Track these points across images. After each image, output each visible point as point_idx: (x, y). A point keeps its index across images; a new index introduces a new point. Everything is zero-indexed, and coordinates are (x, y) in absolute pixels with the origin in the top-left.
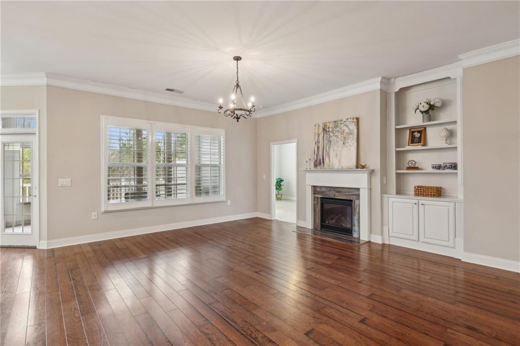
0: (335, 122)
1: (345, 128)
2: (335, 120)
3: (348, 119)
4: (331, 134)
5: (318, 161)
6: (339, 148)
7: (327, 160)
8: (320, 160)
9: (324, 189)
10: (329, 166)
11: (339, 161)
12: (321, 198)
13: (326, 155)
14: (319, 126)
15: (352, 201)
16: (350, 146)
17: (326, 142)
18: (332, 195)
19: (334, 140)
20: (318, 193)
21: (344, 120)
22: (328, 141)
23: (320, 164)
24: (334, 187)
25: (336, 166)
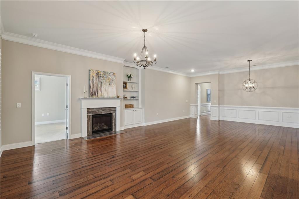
0: (104, 72)
1: (110, 77)
2: (104, 71)
3: (111, 73)
4: (102, 78)
5: (94, 92)
6: (107, 87)
7: (100, 93)
8: (95, 92)
9: (94, 110)
10: (101, 96)
11: (108, 94)
12: (92, 115)
13: (99, 90)
14: (93, 72)
15: (111, 114)
16: (113, 86)
17: (98, 82)
18: (100, 112)
19: (103, 82)
20: (90, 112)
21: (109, 72)
22: (100, 82)
23: (95, 94)
24: (102, 108)
25: (106, 96)
